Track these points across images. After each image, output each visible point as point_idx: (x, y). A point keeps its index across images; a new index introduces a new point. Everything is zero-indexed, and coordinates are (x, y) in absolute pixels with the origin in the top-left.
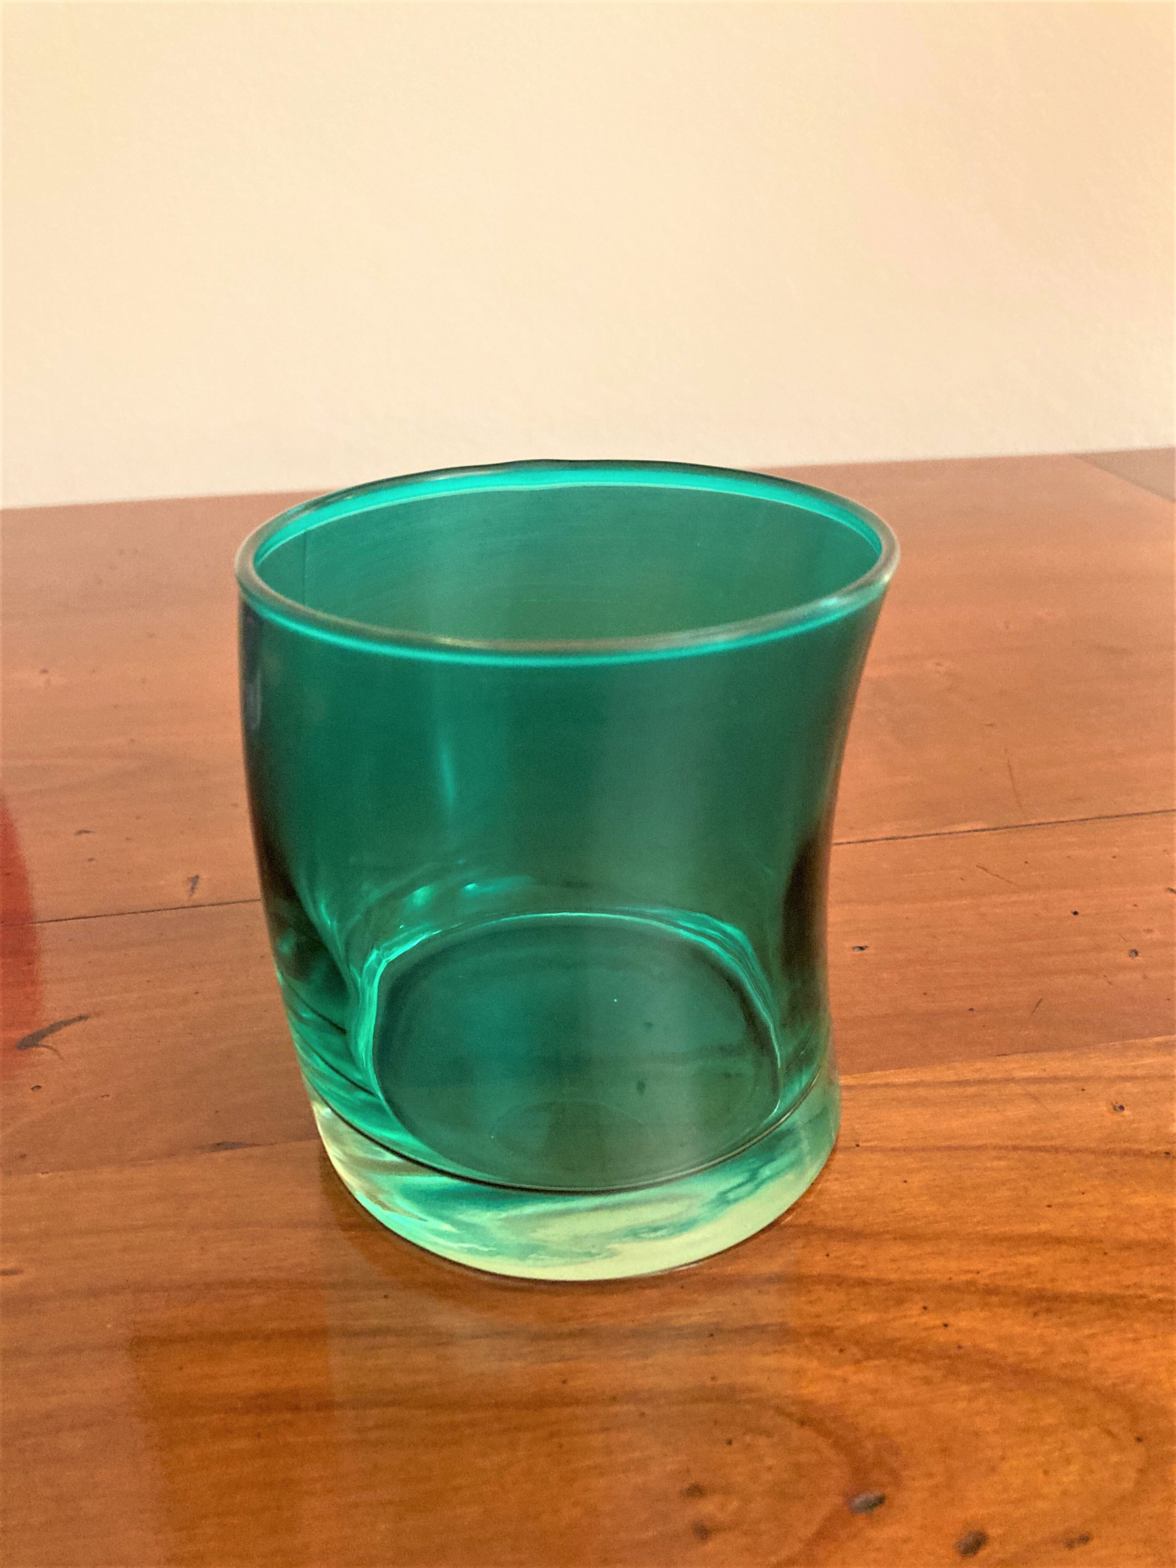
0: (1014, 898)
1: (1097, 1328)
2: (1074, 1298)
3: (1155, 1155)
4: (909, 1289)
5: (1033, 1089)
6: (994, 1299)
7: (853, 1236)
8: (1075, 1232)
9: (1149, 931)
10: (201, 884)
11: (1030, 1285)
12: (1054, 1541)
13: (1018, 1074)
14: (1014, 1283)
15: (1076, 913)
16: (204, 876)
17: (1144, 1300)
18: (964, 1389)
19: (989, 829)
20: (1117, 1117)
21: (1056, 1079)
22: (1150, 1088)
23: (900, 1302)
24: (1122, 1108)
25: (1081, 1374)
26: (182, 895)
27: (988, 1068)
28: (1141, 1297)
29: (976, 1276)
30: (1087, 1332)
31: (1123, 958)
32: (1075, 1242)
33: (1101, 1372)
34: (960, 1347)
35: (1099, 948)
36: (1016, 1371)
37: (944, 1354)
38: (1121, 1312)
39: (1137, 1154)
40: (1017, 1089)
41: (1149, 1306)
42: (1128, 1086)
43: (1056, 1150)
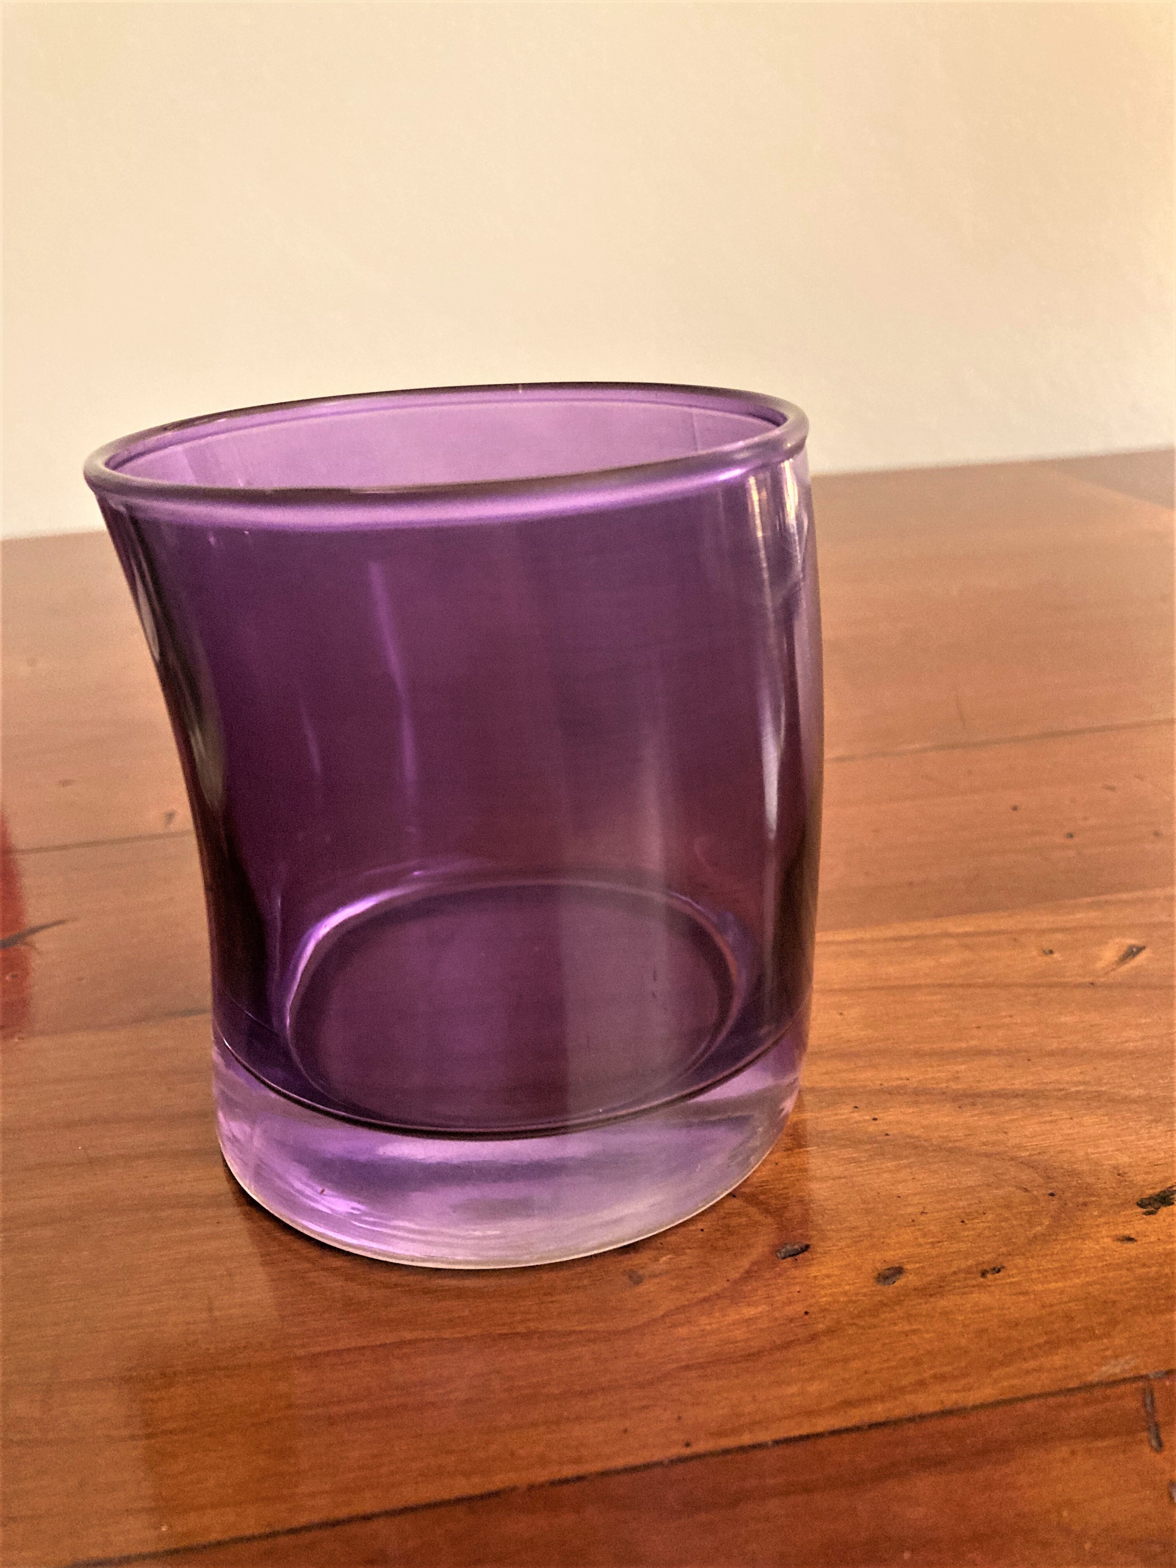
0: (957, 799)
1: (1018, 1114)
2: (996, 1094)
3: (1081, 985)
4: (840, 1095)
5: (967, 941)
6: (922, 1099)
8: (1003, 1046)
9: (1085, 819)
10: (178, 820)
11: (957, 1086)
12: (968, 1271)
13: (954, 930)
14: (942, 1086)
15: (1015, 808)
16: (180, 813)
17: (1063, 1092)
18: (890, 1164)
19: (935, 749)
20: (1048, 959)
21: (990, 933)
22: (1079, 935)
23: (832, 1104)
24: (1051, 952)
25: (1001, 1148)
26: (159, 828)
27: (926, 927)
28: (1060, 1090)
29: (906, 1082)
30: (1007, 1118)
31: (1059, 840)
32: (1001, 1053)
33: (1019, 1146)
34: (887, 1135)
35: (1035, 833)
36: (939, 1149)
37: (872, 1140)
38: (1041, 1102)
39: (1064, 985)
40: (953, 942)
41: (1068, 1096)
42: (1059, 936)
43: (987, 986)
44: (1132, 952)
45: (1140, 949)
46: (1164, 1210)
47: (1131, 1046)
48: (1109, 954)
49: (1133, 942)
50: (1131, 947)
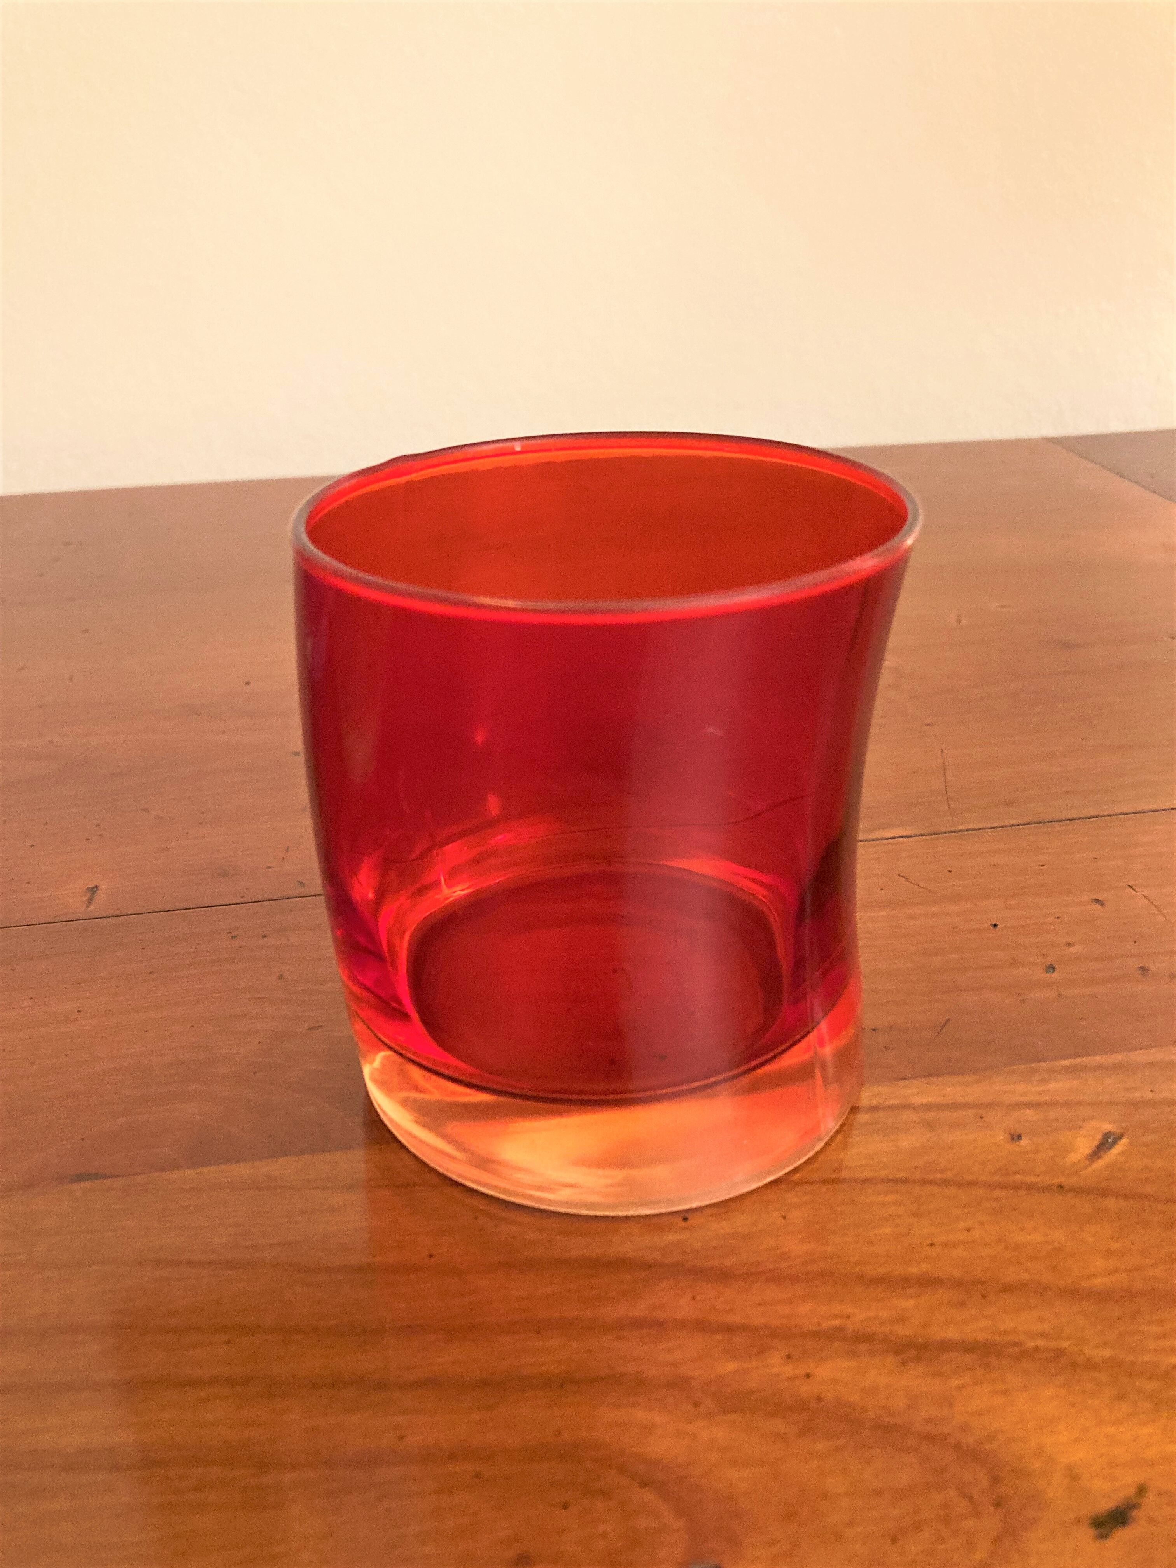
0: (934, 909)
1: (967, 1379)
2: (945, 1346)
3: (1048, 1188)
4: (774, 1336)
5: (930, 1116)
6: (863, 1347)
7: (724, 1276)
8: (957, 1273)
9: (1070, 945)
10: (100, 896)
11: (903, 1331)
13: (916, 1100)
14: (886, 1329)
15: (995, 926)
16: (103, 886)
17: (1019, 1348)
18: (820, 1446)
19: (915, 836)
20: (1013, 1147)
21: (955, 1106)
22: (1052, 1115)
23: (763, 1350)
24: (1020, 1137)
25: (945, 1429)
26: (77, 905)
27: (885, 1094)
28: (1016, 1344)
29: (846, 1321)
30: (954, 1383)
31: (1040, 975)
32: (953, 1284)
33: (965, 1428)
34: (820, 1400)
35: (1014, 963)
36: (876, 1426)
37: (802, 1406)
38: (994, 1360)
39: (1031, 1188)
40: (913, 1116)
41: (1024, 1354)
42: (1029, 1113)
43: (946, 1183)
44: (1106, 1143)
45: (1118, 1138)
46: (1122, 1535)
47: (1097, 1282)
48: (1084, 1145)
49: (1108, 1127)
50: (1106, 1136)
